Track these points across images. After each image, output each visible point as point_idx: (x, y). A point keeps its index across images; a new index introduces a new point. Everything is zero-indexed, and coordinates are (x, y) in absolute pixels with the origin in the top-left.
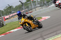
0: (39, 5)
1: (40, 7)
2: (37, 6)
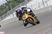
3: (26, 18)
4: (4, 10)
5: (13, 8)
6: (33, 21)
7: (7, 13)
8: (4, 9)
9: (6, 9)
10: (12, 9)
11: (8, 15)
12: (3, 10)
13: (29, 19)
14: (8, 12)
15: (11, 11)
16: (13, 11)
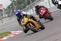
0: (6, 15)
1: (8, 18)
2: (4, 16)
3: (25, 23)
4: (23, 5)
5: (33, 2)
6: (34, 26)
7: (26, 8)
8: (22, 2)
9: (25, 2)
10: (31, 3)
11: (27, 10)
12: (21, 5)
13: (30, 24)
14: (28, 6)
15: (31, 6)
16: (33, 6)
